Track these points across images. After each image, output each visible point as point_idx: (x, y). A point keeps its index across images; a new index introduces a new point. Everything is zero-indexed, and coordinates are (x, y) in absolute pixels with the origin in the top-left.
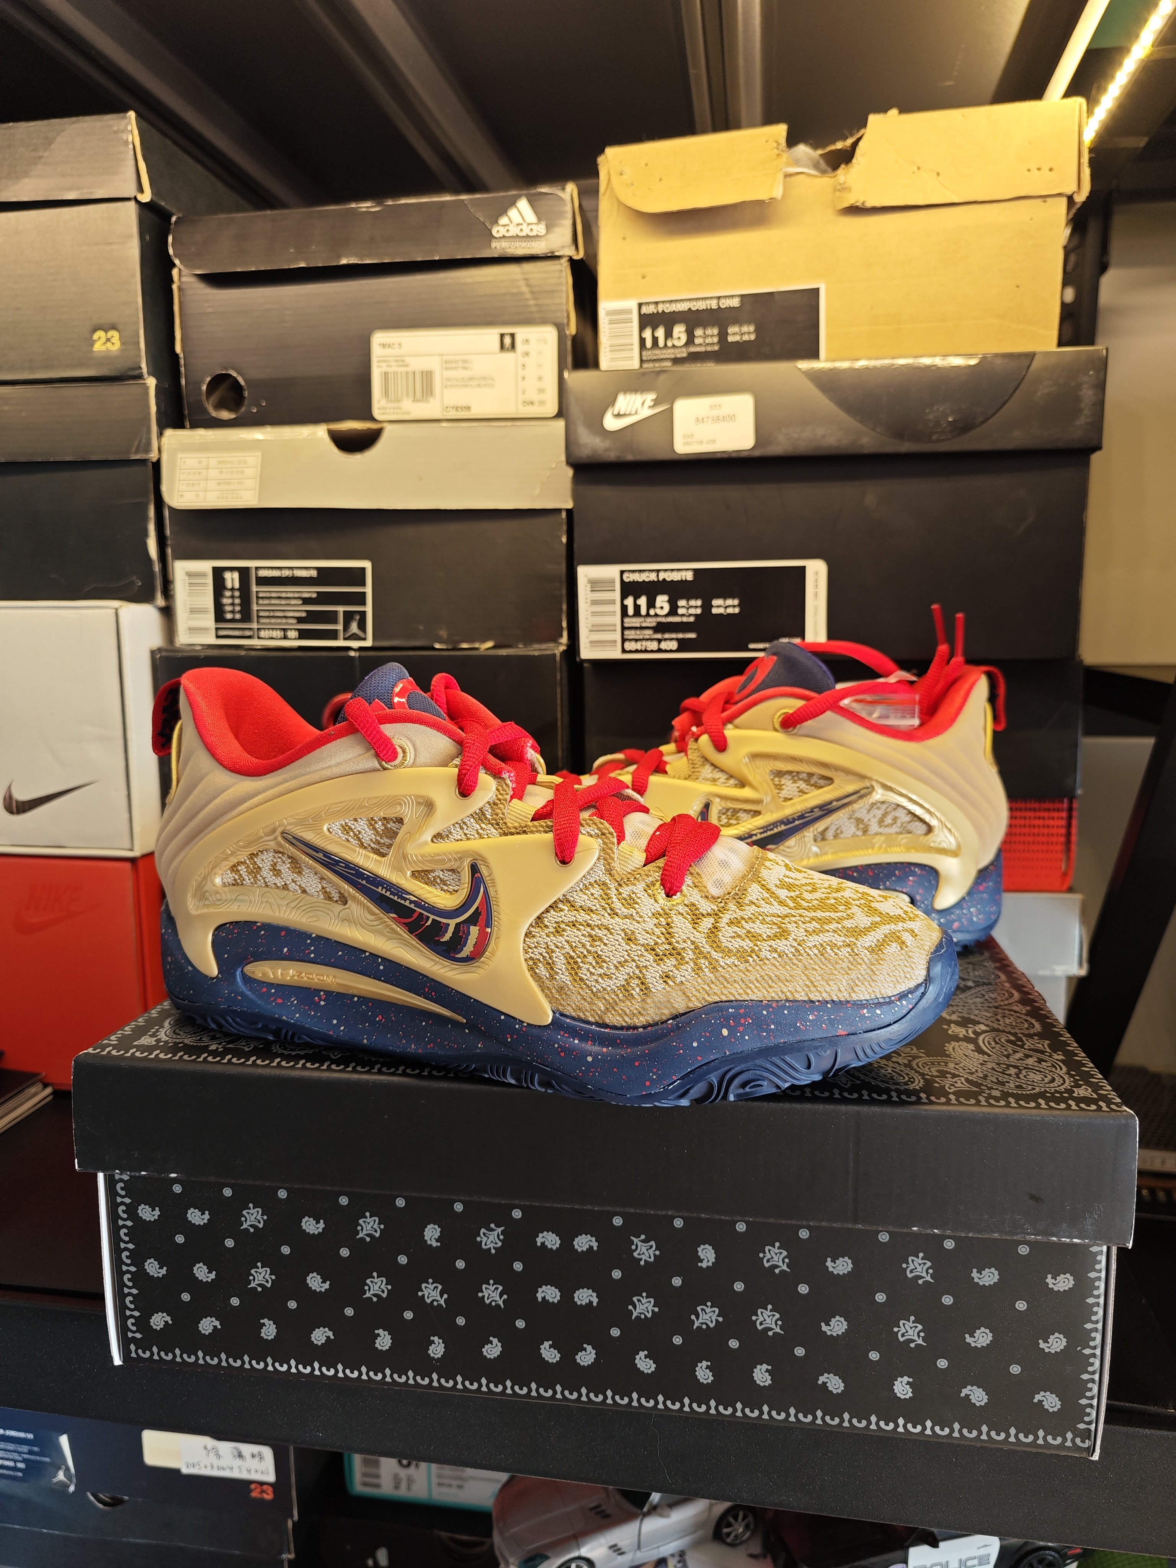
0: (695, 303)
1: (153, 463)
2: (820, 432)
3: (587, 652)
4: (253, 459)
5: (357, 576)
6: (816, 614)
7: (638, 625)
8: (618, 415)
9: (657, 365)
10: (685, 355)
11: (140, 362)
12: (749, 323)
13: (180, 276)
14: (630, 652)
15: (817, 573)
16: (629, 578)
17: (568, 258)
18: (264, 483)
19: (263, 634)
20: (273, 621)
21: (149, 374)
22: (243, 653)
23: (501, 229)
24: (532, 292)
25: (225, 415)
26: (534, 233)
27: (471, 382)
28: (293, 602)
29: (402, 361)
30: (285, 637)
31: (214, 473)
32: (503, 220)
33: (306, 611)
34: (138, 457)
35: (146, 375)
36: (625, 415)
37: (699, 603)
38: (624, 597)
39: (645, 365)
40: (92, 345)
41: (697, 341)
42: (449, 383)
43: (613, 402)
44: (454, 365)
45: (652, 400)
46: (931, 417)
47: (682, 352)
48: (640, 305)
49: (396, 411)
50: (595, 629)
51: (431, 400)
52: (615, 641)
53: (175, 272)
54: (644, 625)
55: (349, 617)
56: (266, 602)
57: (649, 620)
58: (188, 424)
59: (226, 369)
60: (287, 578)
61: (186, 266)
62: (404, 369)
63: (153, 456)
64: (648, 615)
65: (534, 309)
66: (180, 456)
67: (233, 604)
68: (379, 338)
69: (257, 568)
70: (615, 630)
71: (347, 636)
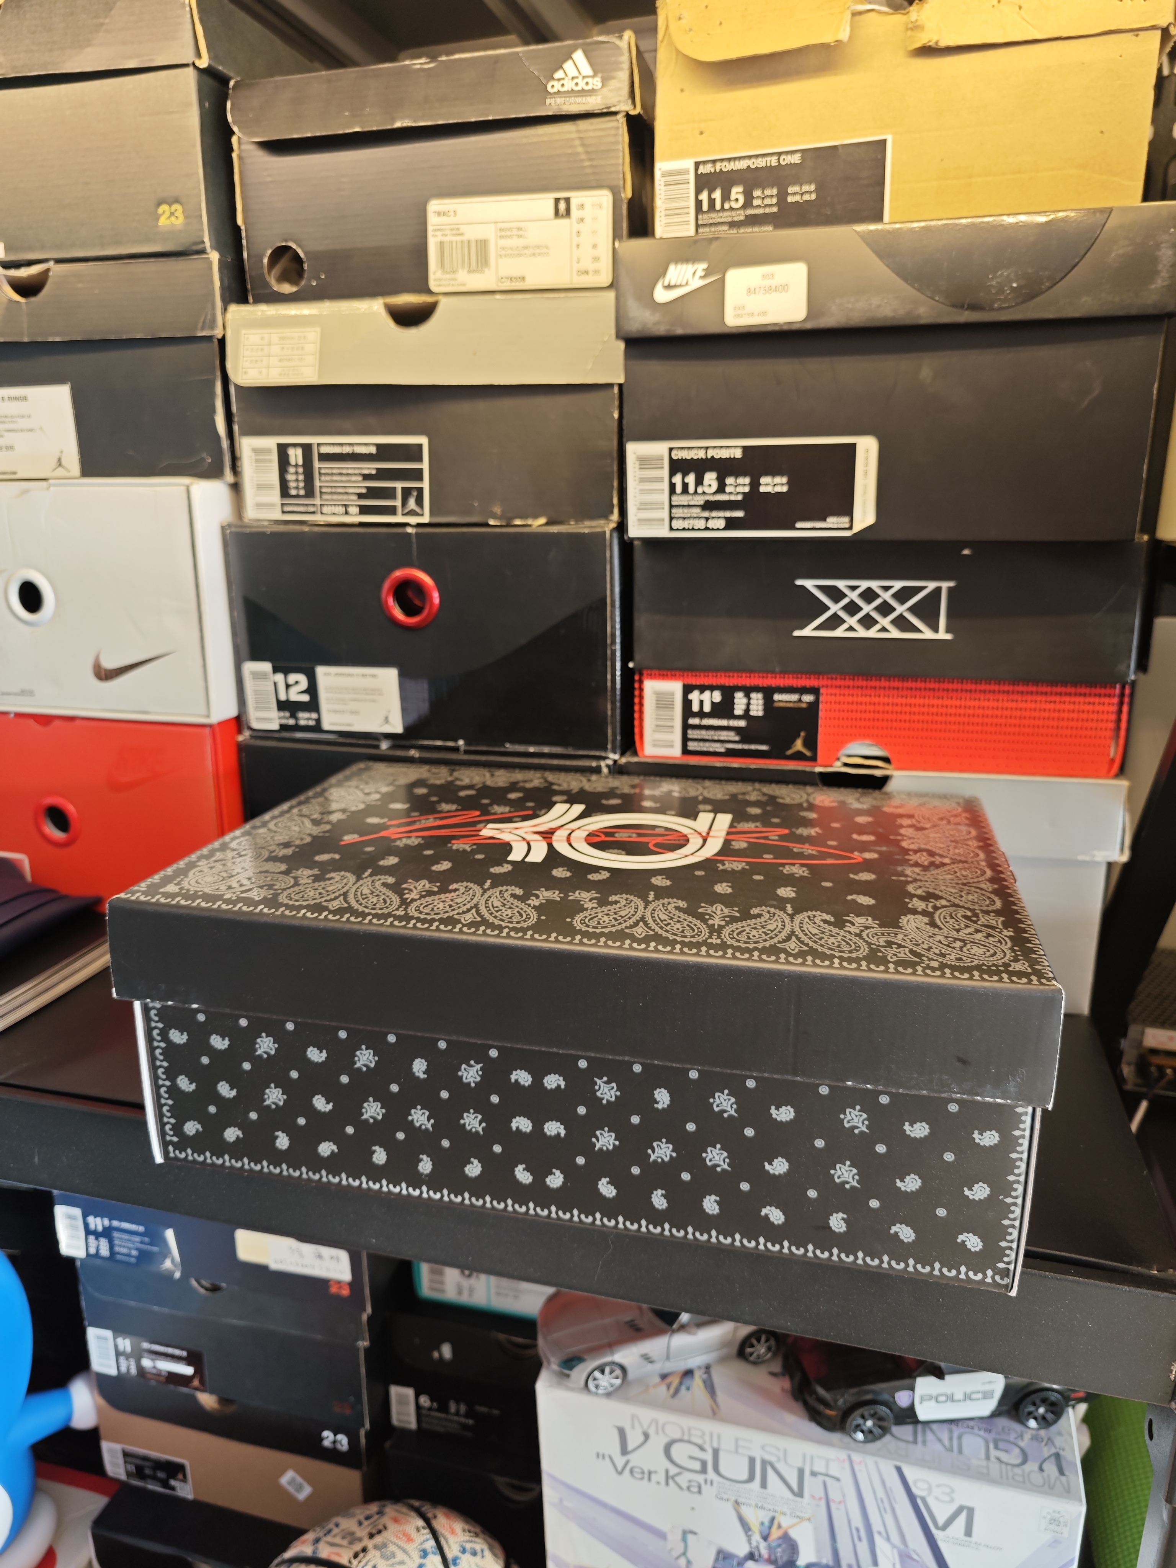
0: (753, 160)
1: (219, 340)
2: (875, 301)
3: (634, 531)
4: (313, 335)
5: (414, 453)
6: (865, 492)
7: (686, 503)
8: (669, 287)
9: (713, 229)
10: (742, 218)
11: (203, 237)
12: (810, 183)
13: (239, 143)
14: (678, 529)
15: (867, 451)
16: (676, 455)
17: (624, 114)
18: (324, 360)
19: (325, 509)
20: (335, 497)
21: (212, 247)
22: (306, 529)
23: (555, 83)
24: (587, 153)
25: (287, 288)
26: (589, 87)
27: (526, 251)
28: (354, 478)
29: (458, 229)
30: (347, 513)
31: (275, 349)
32: (559, 74)
33: (368, 488)
34: (204, 334)
35: (209, 249)
36: (675, 286)
37: (747, 480)
38: (672, 474)
39: (701, 230)
40: (158, 219)
41: (756, 202)
42: (503, 252)
43: (664, 273)
44: (509, 233)
45: (704, 270)
46: (994, 283)
47: (739, 215)
48: (697, 165)
49: (452, 282)
50: (644, 506)
51: (486, 270)
52: (663, 520)
53: (234, 140)
54: (691, 503)
55: (407, 492)
56: (328, 478)
57: (697, 498)
58: (251, 299)
59: (286, 241)
60: (348, 454)
61: (244, 134)
62: (459, 238)
63: (218, 333)
64: (696, 492)
65: (589, 171)
66: (243, 332)
67: (297, 480)
68: (434, 206)
69: (319, 445)
70: (663, 509)
71: (406, 511)
